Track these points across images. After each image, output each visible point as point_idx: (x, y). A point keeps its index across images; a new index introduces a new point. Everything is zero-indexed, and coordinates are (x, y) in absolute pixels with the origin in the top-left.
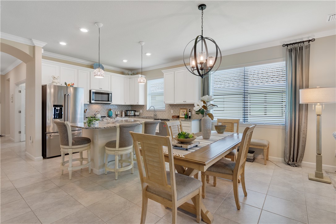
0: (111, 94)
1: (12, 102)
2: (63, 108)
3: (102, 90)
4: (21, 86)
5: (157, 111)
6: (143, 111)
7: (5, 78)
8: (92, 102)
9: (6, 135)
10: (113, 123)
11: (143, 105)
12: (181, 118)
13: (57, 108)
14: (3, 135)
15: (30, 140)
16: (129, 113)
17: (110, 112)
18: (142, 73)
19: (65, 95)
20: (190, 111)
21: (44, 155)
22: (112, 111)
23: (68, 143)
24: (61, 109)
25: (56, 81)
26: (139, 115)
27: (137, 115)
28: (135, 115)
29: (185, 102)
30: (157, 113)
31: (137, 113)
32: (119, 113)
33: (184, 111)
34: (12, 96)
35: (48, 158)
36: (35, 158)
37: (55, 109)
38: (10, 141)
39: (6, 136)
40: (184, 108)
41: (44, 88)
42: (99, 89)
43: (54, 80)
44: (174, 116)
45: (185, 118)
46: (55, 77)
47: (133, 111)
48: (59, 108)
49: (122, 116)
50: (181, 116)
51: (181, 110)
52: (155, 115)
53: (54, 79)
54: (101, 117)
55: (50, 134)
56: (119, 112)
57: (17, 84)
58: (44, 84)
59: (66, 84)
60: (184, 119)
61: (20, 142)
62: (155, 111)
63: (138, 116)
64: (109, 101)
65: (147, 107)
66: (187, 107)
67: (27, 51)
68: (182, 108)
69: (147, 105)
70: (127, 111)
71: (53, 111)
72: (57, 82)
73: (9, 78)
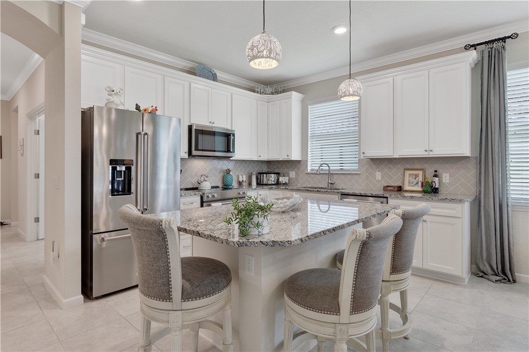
0: (234, 135)
1: (22, 154)
2: (133, 168)
3: (214, 125)
4: (39, 120)
5: (336, 174)
6: (297, 174)
7: (9, 107)
8: (194, 153)
9: (12, 223)
10: (283, 212)
11: (299, 162)
12: (407, 191)
13: (118, 169)
14: (6, 221)
15: (53, 251)
16: (265, 179)
17: (229, 177)
18: (297, 89)
19: (138, 134)
20: (435, 176)
21: (87, 290)
22: (231, 173)
23: (169, 292)
24: (129, 169)
25: (116, 99)
26: (287, 182)
27: (284, 182)
28: (278, 183)
29: (431, 153)
30: (335, 179)
31: (282, 179)
32: (244, 179)
33: (416, 176)
34: (22, 142)
35: (97, 298)
36: (65, 301)
37: (114, 169)
38: (17, 238)
39: (12, 225)
40: (417, 166)
41: (87, 119)
42: (208, 124)
43: (110, 97)
44: (387, 186)
45: (425, 192)
46: (114, 89)
47: (274, 173)
48: (123, 168)
49: (250, 184)
50: (407, 187)
51: (408, 173)
52: (331, 184)
53: (110, 95)
54: (212, 187)
55: (102, 235)
56: (244, 176)
57: (32, 116)
58: (85, 105)
59: (138, 107)
60: (420, 195)
61: (38, 240)
62: (330, 174)
63: (285, 184)
64: (228, 151)
65: (307, 165)
66: (426, 166)
67: (45, 18)
68: (408, 166)
69: (309, 161)
70: (259, 173)
71: (110, 175)
72: (118, 102)
73: (18, 106)
